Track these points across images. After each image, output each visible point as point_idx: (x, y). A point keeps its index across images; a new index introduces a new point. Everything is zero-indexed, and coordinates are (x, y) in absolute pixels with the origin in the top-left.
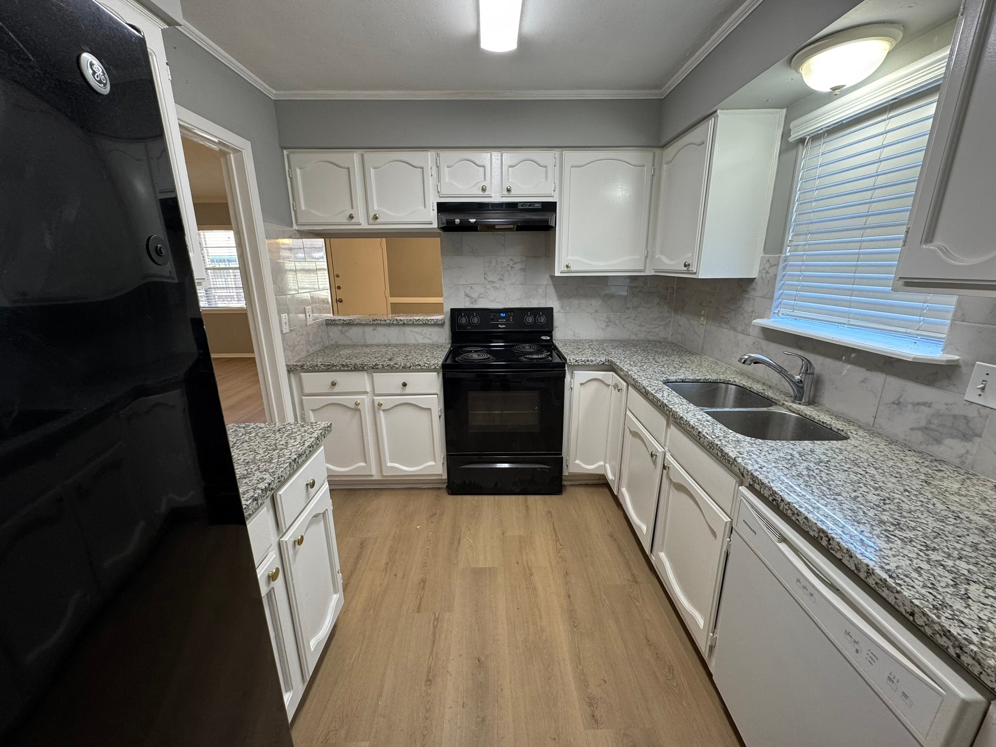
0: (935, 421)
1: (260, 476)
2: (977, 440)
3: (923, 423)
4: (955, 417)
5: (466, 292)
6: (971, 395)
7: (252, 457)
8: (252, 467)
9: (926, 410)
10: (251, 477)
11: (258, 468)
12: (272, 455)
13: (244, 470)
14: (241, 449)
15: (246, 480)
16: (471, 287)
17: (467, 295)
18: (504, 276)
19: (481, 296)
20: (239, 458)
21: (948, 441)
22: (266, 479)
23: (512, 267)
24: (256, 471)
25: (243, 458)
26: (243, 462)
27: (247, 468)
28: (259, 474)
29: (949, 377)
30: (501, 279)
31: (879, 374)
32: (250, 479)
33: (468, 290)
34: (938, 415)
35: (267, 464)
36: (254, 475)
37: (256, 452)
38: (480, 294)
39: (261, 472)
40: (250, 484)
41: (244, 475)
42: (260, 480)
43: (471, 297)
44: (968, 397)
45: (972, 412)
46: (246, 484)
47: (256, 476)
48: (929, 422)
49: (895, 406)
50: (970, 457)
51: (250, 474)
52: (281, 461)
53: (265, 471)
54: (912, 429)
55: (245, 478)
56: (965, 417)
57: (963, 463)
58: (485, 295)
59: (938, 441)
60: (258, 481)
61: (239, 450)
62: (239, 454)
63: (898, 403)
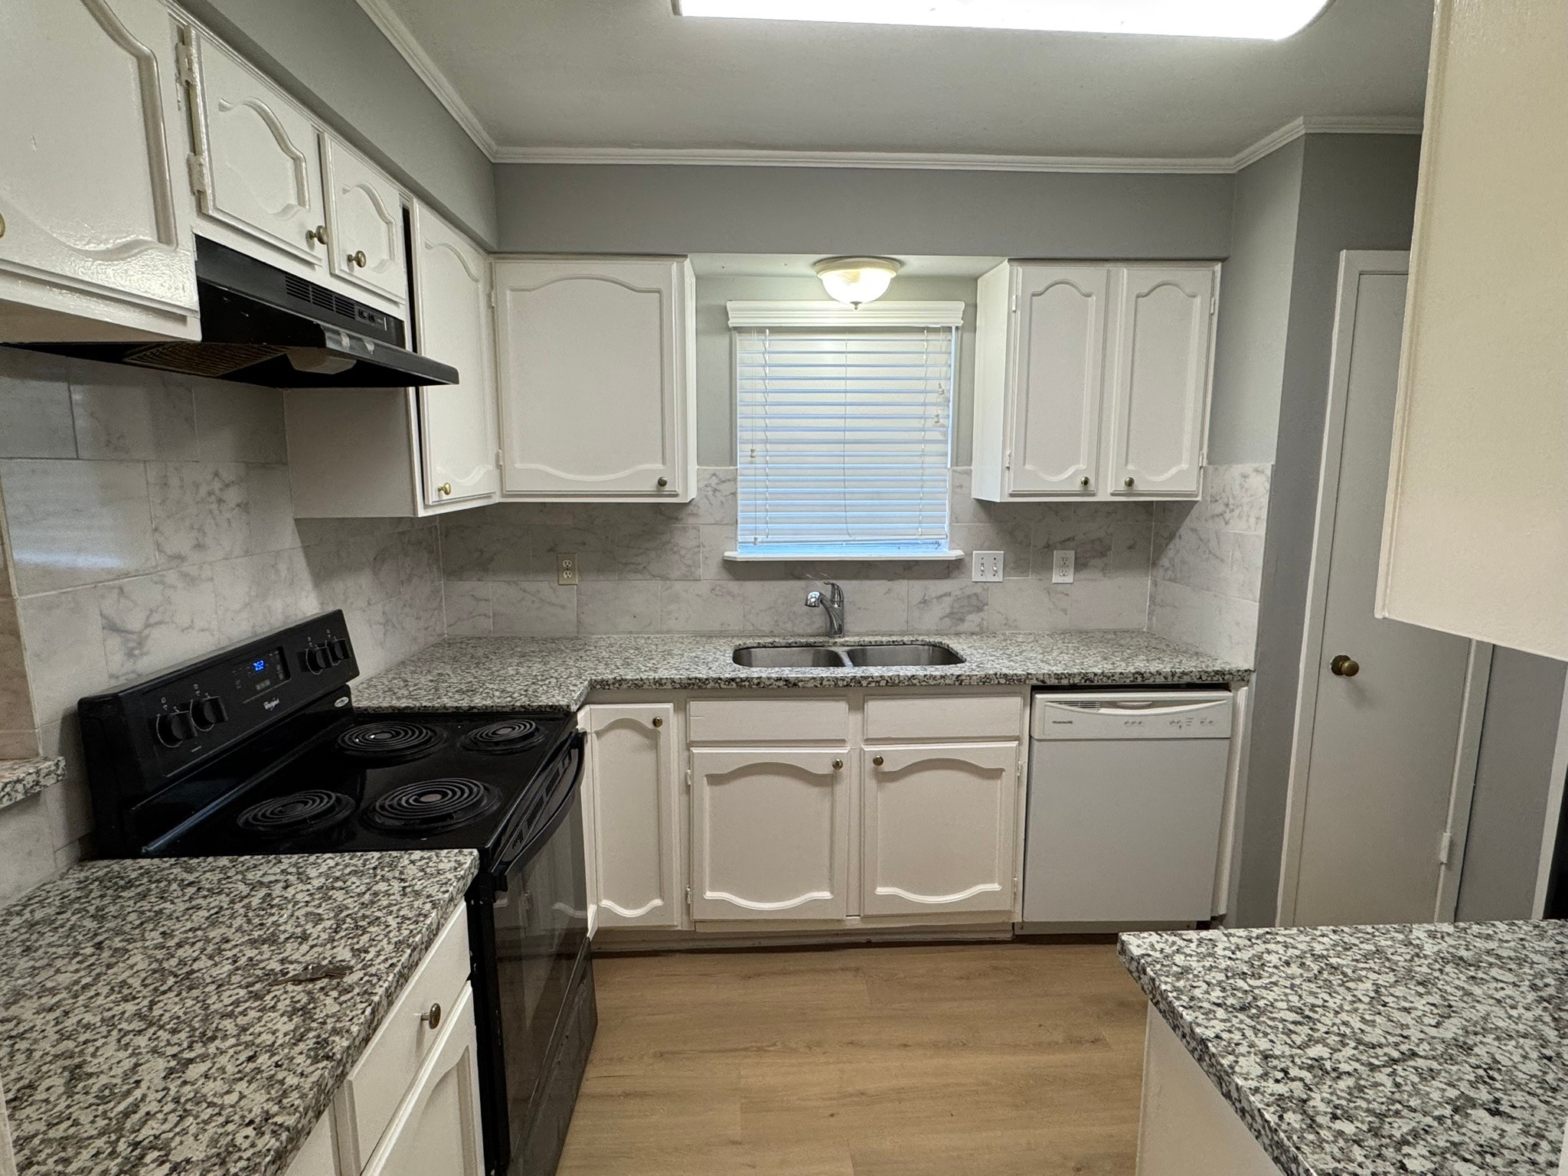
0: (956, 605)
1: (1431, 941)
2: (986, 608)
3: (948, 611)
4: (969, 597)
5: (105, 612)
6: (976, 576)
7: (1399, 991)
8: (1425, 969)
9: (947, 599)
10: (1448, 952)
11: (1416, 959)
12: (1357, 961)
13: (1447, 974)
14: (1399, 1031)
15: (1463, 953)
16: (121, 590)
17: (112, 627)
18: (204, 533)
19: (156, 618)
20: (1428, 1008)
21: (970, 617)
22: (1426, 931)
23: (220, 501)
24: (1425, 957)
25: (1420, 1004)
26: (1429, 993)
27: (1437, 974)
28: (1426, 946)
29: (958, 568)
30: (199, 546)
31: (902, 581)
32: (1451, 950)
33: (110, 605)
34: (957, 599)
35: (1390, 951)
36: (1440, 951)
37: (1377, 992)
38: (151, 611)
39: (1420, 947)
40: (1464, 943)
41: (1458, 965)
42: (1439, 935)
43: (126, 631)
44: (974, 579)
45: (978, 589)
46: (1472, 947)
47: (1436, 948)
48: (952, 608)
49: (922, 605)
50: (985, 623)
51: (1442, 958)
52: (1358, 938)
53: (1411, 944)
54: (941, 619)
55: (1461, 958)
56: (975, 594)
57: (981, 629)
58: (164, 613)
59: (962, 620)
60: (1443, 937)
61: (1405, 1033)
62: (1419, 1020)
63: (924, 602)
